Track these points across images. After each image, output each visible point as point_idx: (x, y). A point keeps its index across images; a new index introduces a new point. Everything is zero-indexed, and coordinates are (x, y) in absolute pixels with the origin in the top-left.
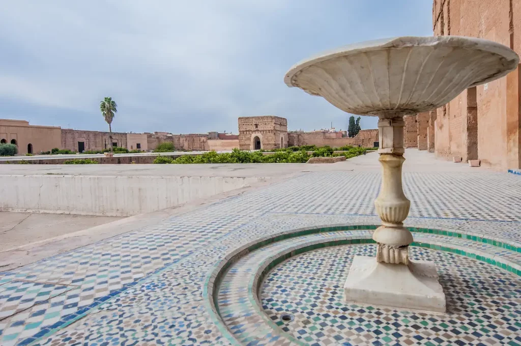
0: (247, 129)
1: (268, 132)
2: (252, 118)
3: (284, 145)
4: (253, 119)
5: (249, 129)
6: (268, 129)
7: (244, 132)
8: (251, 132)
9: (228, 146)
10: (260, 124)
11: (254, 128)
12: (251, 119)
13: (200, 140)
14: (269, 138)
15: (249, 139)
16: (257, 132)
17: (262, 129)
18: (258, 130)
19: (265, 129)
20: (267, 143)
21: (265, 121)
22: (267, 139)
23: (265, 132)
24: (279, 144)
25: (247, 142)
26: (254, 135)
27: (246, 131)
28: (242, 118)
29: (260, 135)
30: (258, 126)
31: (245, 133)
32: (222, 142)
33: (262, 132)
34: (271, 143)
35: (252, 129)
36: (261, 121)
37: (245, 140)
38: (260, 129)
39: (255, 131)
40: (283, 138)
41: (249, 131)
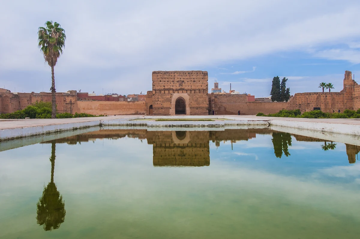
0: (166, 87)
1: (197, 91)
2: (175, 72)
4: (176, 75)
5: (169, 87)
6: (197, 88)
7: (160, 90)
8: (171, 92)
9: (110, 109)
10: (186, 81)
11: (176, 86)
12: (173, 75)
13: (65, 101)
14: (200, 99)
15: (169, 100)
16: (180, 91)
17: (190, 88)
18: (182, 90)
19: (193, 87)
20: (196, 106)
21: (194, 77)
22: (196, 101)
23: (193, 92)
25: (166, 105)
26: (176, 95)
27: (165, 90)
28: (159, 72)
29: (185, 96)
30: (183, 84)
31: (163, 92)
32: (101, 104)
33: (189, 92)
34: (201, 105)
35: (174, 88)
36: (188, 77)
37: (163, 102)
38: (186, 88)
39: (178, 90)
41: (169, 90)
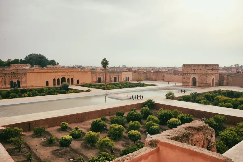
0: (188, 72)
1: (202, 75)
3: (215, 84)
4: (192, 66)
6: (202, 73)
7: (186, 74)
8: (190, 74)
10: (197, 69)
11: (192, 72)
12: (191, 66)
14: (203, 79)
15: (189, 79)
16: (194, 74)
17: (198, 73)
19: (200, 73)
20: (201, 82)
21: (201, 67)
22: (201, 79)
23: (200, 75)
24: (211, 83)
25: (188, 81)
26: (192, 76)
27: (188, 73)
28: (185, 65)
29: (196, 77)
30: (196, 71)
31: (187, 74)
33: (198, 75)
34: (203, 82)
35: (192, 73)
36: (198, 67)
37: (187, 79)
39: (193, 74)
40: (215, 79)
41: (189, 73)
